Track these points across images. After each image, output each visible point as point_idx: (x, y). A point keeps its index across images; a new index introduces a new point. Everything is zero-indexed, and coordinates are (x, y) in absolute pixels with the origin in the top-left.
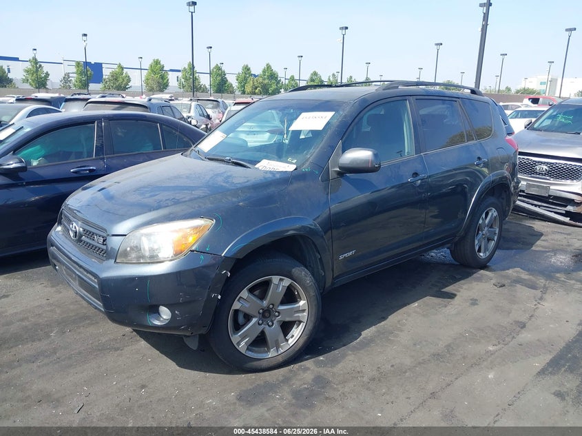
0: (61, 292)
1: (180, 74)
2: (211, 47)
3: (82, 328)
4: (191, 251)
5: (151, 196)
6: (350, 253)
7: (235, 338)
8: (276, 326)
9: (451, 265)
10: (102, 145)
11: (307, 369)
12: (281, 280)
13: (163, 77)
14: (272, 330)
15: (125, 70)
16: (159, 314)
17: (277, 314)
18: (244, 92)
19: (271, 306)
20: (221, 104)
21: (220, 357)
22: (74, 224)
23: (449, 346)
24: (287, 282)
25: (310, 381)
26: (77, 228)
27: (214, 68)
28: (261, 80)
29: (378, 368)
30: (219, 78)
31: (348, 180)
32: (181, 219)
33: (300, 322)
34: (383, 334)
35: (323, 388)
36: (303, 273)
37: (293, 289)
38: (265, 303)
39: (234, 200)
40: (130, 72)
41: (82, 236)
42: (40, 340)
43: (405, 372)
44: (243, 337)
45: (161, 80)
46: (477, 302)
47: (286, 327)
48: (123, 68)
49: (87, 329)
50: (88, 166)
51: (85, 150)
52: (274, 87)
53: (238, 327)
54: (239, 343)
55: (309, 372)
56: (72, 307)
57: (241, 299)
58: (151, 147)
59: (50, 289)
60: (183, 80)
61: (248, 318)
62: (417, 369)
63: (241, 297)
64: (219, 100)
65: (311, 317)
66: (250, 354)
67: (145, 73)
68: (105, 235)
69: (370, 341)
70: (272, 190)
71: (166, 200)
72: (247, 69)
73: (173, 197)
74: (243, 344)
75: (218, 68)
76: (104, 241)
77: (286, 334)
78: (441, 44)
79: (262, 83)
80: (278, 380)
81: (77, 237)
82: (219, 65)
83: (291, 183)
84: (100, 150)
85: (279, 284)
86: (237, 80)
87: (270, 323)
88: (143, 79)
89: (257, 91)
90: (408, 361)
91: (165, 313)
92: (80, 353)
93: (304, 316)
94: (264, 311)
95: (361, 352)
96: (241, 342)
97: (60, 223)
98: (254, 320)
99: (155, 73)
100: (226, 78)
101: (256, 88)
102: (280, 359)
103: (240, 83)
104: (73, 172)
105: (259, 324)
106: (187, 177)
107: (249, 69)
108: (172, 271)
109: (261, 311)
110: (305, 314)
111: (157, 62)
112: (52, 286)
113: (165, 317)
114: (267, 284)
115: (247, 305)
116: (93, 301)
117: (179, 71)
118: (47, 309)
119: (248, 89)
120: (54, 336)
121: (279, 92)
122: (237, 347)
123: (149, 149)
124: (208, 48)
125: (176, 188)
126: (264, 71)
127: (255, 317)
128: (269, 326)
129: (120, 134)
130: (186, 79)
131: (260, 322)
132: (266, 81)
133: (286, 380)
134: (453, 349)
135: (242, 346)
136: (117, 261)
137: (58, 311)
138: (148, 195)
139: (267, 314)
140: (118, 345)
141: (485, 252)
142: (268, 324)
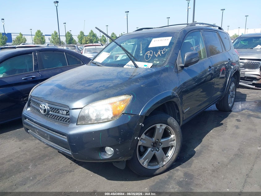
0: (26, 144)
1: (50, 37)
2: (65, 23)
3: (45, 162)
4: (123, 114)
5: (89, 86)
6: (188, 109)
7: (141, 161)
8: (161, 150)
9: (215, 111)
10: (37, 64)
11: (178, 170)
12: (161, 126)
13: (42, 38)
14: (159, 153)
15: (23, 36)
16: (106, 152)
17: (160, 144)
18: (81, 43)
19: (157, 141)
20: (76, 47)
21: (134, 172)
22: (43, 105)
23: (239, 149)
24: (164, 126)
25: (183, 176)
26: (46, 107)
27: (67, 33)
28: (89, 37)
29: (212, 165)
30: (69, 38)
31: (185, 71)
32: (113, 97)
33: (172, 146)
34: (204, 147)
35: (191, 179)
36: (172, 120)
37: (167, 130)
38: (154, 139)
39: (137, 84)
40: (26, 37)
41: (49, 112)
42: (24, 171)
43: (227, 166)
44: (145, 159)
45: (42, 40)
46: (238, 127)
47: (166, 150)
48: (22, 35)
49: (49, 162)
50: (31, 76)
51: (28, 68)
52: (95, 40)
53: (141, 154)
54: (143, 163)
55: (179, 171)
56: (35, 151)
57: (142, 139)
58: (61, 65)
59: (19, 142)
60: (52, 39)
61: (146, 148)
62: (232, 163)
63: (141, 138)
64: (75, 46)
65: (178, 143)
66: (150, 168)
67: (33, 36)
68: (68, 109)
69: (201, 152)
70: (154, 78)
71: (100, 87)
72: (82, 33)
73: (103, 85)
74: (145, 163)
75: (69, 33)
76: (67, 113)
77: (166, 154)
78: (169, 18)
79: (90, 39)
80: (166, 178)
81: (46, 113)
82: (69, 31)
83: (162, 73)
84: (36, 67)
85: (160, 128)
86: (78, 38)
87: (158, 150)
88: (33, 40)
89: (87, 42)
90: (225, 160)
91: (110, 151)
92: (50, 176)
93: (174, 143)
94: (154, 143)
95: (199, 157)
96: (144, 162)
97: (29, 106)
98: (149, 149)
99: (38, 37)
100: (73, 38)
101: (87, 41)
102: (165, 168)
103: (79, 39)
104: (24, 79)
105: (152, 151)
106: (103, 75)
107: (83, 33)
108: (110, 127)
109: (152, 144)
110: (175, 142)
111: (39, 31)
112: (20, 141)
113: (109, 153)
114: (154, 129)
115: (145, 142)
116: (60, 148)
117: (50, 35)
118: (22, 153)
119: (83, 42)
120: (31, 168)
121: (98, 42)
122: (143, 165)
123: (60, 66)
124: (64, 23)
125: (101, 80)
126: (90, 34)
127: (149, 147)
128: (157, 151)
129: (46, 58)
130: (54, 39)
131: (153, 150)
132: (91, 38)
133: (170, 177)
134: (242, 151)
135: (145, 164)
136: (78, 124)
137: (28, 154)
138: (86, 85)
139: (155, 145)
140: (70, 169)
141: (231, 104)
142: (156, 150)
